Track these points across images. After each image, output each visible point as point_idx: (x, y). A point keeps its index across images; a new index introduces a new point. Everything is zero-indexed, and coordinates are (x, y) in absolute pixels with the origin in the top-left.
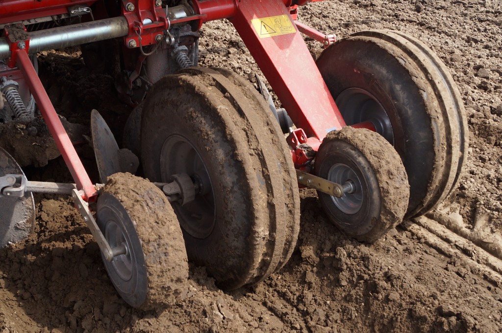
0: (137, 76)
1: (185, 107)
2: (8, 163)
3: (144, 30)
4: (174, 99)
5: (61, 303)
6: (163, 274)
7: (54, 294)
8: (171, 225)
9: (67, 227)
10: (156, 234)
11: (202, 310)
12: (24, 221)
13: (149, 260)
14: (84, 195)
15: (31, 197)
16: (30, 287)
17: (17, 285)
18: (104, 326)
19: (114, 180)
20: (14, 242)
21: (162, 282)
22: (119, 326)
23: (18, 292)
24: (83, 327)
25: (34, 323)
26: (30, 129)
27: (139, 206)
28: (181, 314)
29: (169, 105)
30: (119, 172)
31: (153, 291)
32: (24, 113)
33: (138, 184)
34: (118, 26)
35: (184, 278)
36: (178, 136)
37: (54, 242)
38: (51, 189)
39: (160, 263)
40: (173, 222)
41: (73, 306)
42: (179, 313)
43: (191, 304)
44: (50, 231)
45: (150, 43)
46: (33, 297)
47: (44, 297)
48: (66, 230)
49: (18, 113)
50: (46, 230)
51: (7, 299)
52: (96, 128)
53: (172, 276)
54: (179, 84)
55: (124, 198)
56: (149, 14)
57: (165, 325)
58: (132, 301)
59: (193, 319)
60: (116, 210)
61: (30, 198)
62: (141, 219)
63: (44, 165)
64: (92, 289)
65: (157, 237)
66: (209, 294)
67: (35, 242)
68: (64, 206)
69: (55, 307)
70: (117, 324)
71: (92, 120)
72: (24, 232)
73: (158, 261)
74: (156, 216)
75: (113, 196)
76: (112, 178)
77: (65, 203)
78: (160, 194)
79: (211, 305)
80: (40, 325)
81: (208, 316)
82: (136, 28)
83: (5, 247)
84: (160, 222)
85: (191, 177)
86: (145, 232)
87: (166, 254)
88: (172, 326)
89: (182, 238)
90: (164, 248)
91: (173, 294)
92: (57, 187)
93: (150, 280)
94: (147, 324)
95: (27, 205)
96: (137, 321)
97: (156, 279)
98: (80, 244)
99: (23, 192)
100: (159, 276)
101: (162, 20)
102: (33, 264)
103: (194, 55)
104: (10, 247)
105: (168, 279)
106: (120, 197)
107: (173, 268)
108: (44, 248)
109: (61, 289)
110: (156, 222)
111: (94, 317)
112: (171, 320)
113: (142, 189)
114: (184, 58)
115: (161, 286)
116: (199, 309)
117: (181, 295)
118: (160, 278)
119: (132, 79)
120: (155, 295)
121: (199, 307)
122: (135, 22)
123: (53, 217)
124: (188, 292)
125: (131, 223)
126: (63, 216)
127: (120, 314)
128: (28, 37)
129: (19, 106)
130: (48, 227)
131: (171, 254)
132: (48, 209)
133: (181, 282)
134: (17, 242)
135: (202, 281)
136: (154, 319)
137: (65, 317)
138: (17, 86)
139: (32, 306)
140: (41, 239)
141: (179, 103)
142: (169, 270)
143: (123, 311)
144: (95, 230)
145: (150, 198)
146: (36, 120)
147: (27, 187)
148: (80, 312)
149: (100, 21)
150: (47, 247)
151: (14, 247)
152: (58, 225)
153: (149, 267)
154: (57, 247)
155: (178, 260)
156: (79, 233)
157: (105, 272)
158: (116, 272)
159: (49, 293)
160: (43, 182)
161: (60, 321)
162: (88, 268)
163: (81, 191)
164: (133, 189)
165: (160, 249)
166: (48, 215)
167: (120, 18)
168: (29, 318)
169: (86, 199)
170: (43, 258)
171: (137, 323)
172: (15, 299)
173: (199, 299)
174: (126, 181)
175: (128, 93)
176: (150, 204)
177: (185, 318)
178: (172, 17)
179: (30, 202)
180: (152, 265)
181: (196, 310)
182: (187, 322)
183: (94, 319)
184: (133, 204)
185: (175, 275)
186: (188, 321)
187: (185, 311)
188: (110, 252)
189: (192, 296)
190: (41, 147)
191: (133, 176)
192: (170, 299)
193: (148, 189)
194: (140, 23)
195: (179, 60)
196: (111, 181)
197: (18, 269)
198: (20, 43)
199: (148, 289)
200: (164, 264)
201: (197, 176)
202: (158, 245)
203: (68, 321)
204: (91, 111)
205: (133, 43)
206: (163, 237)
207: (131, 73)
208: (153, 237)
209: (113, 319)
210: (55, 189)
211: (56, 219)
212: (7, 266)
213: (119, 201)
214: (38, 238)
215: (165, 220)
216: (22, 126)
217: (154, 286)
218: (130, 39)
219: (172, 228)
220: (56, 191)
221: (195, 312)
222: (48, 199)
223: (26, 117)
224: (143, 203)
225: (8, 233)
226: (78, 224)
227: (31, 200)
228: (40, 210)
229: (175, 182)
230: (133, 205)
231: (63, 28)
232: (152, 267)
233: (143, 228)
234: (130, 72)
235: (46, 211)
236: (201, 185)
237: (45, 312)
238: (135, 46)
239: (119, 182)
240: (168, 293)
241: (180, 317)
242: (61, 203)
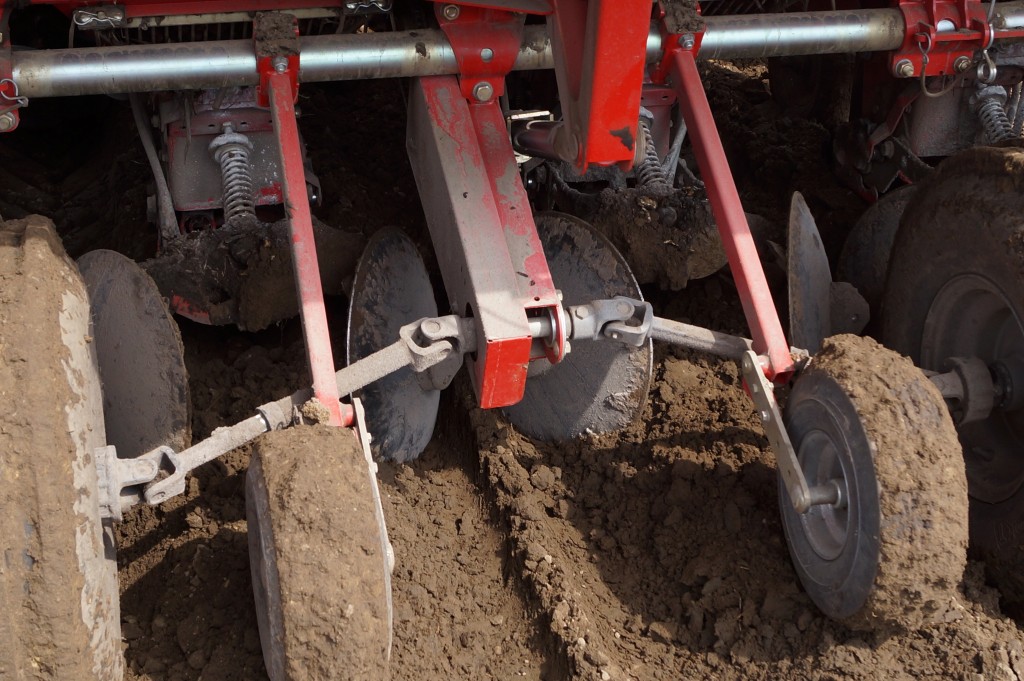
0: (887, 134)
1: (1009, 219)
2: (615, 273)
3: (937, 44)
4: (987, 198)
5: (675, 573)
6: (912, 563)
7: (663, 552)
8: (948, 465)
9: (709, 423)
10: (915, 479)
11: (973, 654)
12: (626, 394)
13: (889, 528)
14: (767, 367)
15: (649, 348)
16: (617, 529)
17: (593, 517)
18: (760, 642)
19: (840, 349)
20: (597, 431)
21: (905, 580)
22: (791, 647)
23: (593, 532)
24: (717, 633)
25: (616, 602)
26: (664, 211)
27: (889, 413)
28: (925, 653)
29: (972, 210)
30: (851, 333)
31: (881, 594)
32: (657, 176)
33: (892, 367)
34: (883, 28)
35: (953, 581)
36: (979, 278)
37: (679, 447)
38: (701, 341)
39: (911, 540)
40: (954, 460)
41: (702, 586)
42: (922, 649)
43: (950, 637)
44: (674, 424)
45: (941, 72)
46: (619, 549)
47: (642, 555)
48: (708, 427)
49: (644, 175)
50: (665, 420)
51: (568, 542)
52: (798, 231)
53: (930, 573)
54: (1004, 169)
55: (859, 391)
56: (952, 11)
57: (889, 668)
58: (831, 605)
59: (951, 670)
60: (835, 411)
61: (646, 349)
62: (888, 440)
63: (680, 288)
64: (745, 559)
65: (915, 485)
66: (987, 622)
67: (640, 441)
68: (708, 378)
69: (662, 578)
70: (787, 643)
71: (793, 213)
72: (620, 414)
73: (908, 534)
74: (919, 440)
75: (835, 382)
76: (836, 344)
77: (710, 371)
78: (934, 396)
79: (993, 648)
80: (626, 609)
81: (985, 670)
82: (921, 37)
83: (578, 437)
84: (926, 455)
85: (990, 368)
86: (891, 468)
87: (926, 524)
88: (902, 673)
89: (966, 497)
90: (924, 510)
91: (921, 609)
92: (713, 340)
93: (883, 569)
94: (852, 659)
95: (637, 364)
96: (832, 648)
97: (895, 571)
98: (731, 462)
99: (643, 338)
100: (902, 565)
101: (978, 26)
102: (630, 482)
103: (1015, 108)
104: (589, 441)
105: (919, 576)
106: (851, 385)
107: (935, 555)
108: (658, 456)
109: (680, 545)
110: (918, 453)
111: (742, 618)
112: (903, 662)
113: (898, 377)
114: (996, 113)
115: (902, 588)
116: (966, 650)
117: (936, 614)
118: (904, 571)
119: (876, 139)
120: (885, 602)
121: (968, 648)
122: (920, 24)
123: (683, 396)
124: (947, 611)
125: (865, 445)
126: (703, 398)
127: (797, 625)
128: (702, 26)
129: (649, 162)
130: (670, 414)
131: (937, 526)
132: (676, 378)
133: (944, 587)
134: (602, 433)
135: (975, 593)
136: (868, 650)
137: (681, 603)
138: (651, 120)
139: (615, 567)
140: (651, 436)
141: (997, 209)
142: (926, 558)
143: (804, 619)
144: (779, 442)
145: (914, 401)
146: (679, 195)
147: (654, 329)
148: (713, 601)
149: (849, 13)
150: (665, 455)
151: (595, 441)
152: (692, 414)
153: (885, 542)
154: (683, 458)
155: (949, 540)
156: (732, 439)
157: (778, 530)
158: (805, 537)
159: (653, 547)
160: (685, 325)
161: (669, 610)
162: (742, 515)
163: (761, 357)
164: (880, 376)
165: (917, 511)
166: (674, 390)
167: (890, 12)
168: (606, 589)
169: (770, 374)
170: (651, 474)
171: (832, 652)
172: (583, 544)
173: (969, 629)
174: (865, 355)
175: (859, 167)
176: (911, 412)
177: (934, 663)
178: (999, 24)
179: (645, 359)
180: (893, 542)
181: (960, 652)
182: (937, 674)
183: (740, 621)
184: (876, 405)
185: (935, 571)
186: (940, 671)
187: (936, 650)
188: (805, 495)
189: (955, 621)
190: (679, 250)
191: (881, 346)
192: (911, 617)
193: (910, 380)
194: (931, 27)
195: (985, 114)
196: (831, 348)
197: (598, 488)
198: (685, 37)
199: (874, 587)
200: (918, 543)
201: (1003, 370)
202: (915, 501)
203: (687, 615)
204: (792, 195)
205: (908, 68)
206: (927, 487)
207: (876, 128)
208: (907, 483)
209: (779, 631)
210: (708, 342)
211: (687, 402)
212: (576, 476)
213: (847, 393)
214: (647, 433)
215: (938, 452)
216: (650, 203)
217: (886, 583)
218: (903, 58)
219: (950, 471)
220: (709, 346)
221: (957, 657)
222: (679, 358)
223: (660, 185)
224: (898, 407)
225: (590, 410)
226: (732, 420)
227: (646, 354)
228: (660, 375)
229: (953, 373)
230: (877, 408)
231: (772, 16)
232: (892, 544)
233: (890, 460)
234: (875, 125)
235: (670, 382)
236: (1009, 389)
237: (641, 585)
238: (911, 74)
239: (851, 354)
240: (913, 605)
241: (922, 659)
242: (701, 371)
